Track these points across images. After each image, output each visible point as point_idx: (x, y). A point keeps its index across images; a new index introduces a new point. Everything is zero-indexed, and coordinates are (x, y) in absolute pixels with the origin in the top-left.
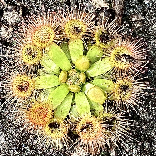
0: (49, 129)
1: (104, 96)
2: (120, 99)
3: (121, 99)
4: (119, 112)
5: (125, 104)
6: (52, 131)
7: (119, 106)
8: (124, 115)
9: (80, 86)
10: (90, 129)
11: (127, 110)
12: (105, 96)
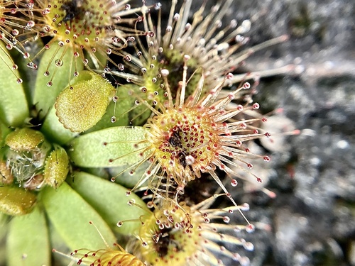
0: (172, 257)
1: (89, 83)
2: (103, 30)
3: (106, 28)
4: (143, 39)
5: (123, 17)
6: (178, 249)
7: (126, 38)
8: (155, 24)
9: (53, 149)
10: (186, 138)
11: (140, 13)
12: (90, 78)
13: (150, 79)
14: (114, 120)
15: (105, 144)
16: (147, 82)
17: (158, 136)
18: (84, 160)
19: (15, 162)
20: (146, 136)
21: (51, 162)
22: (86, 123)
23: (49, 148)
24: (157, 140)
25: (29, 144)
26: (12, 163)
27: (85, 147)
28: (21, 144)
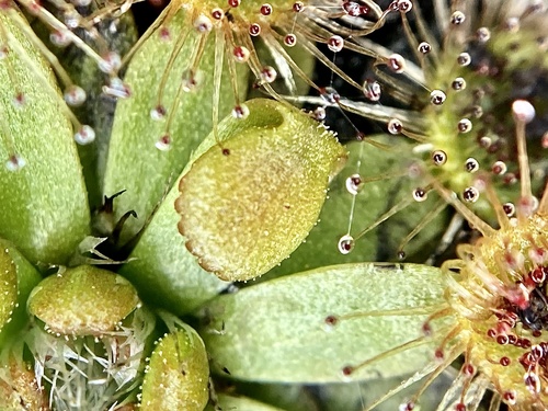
13: (443, 119)
14: (347, 247)
15: (331, 320)
16: (435, 127)
17: (485, 295)
18: (246, 361)
19: (59, 368)
20: (447, 296)
21: (164, 369)
22: (265, 255)
23: (151, 327)
24: (478, 309)
25: (103, 315)
26: (49, 372)
27: (252, 323)
28: (79, 315)
